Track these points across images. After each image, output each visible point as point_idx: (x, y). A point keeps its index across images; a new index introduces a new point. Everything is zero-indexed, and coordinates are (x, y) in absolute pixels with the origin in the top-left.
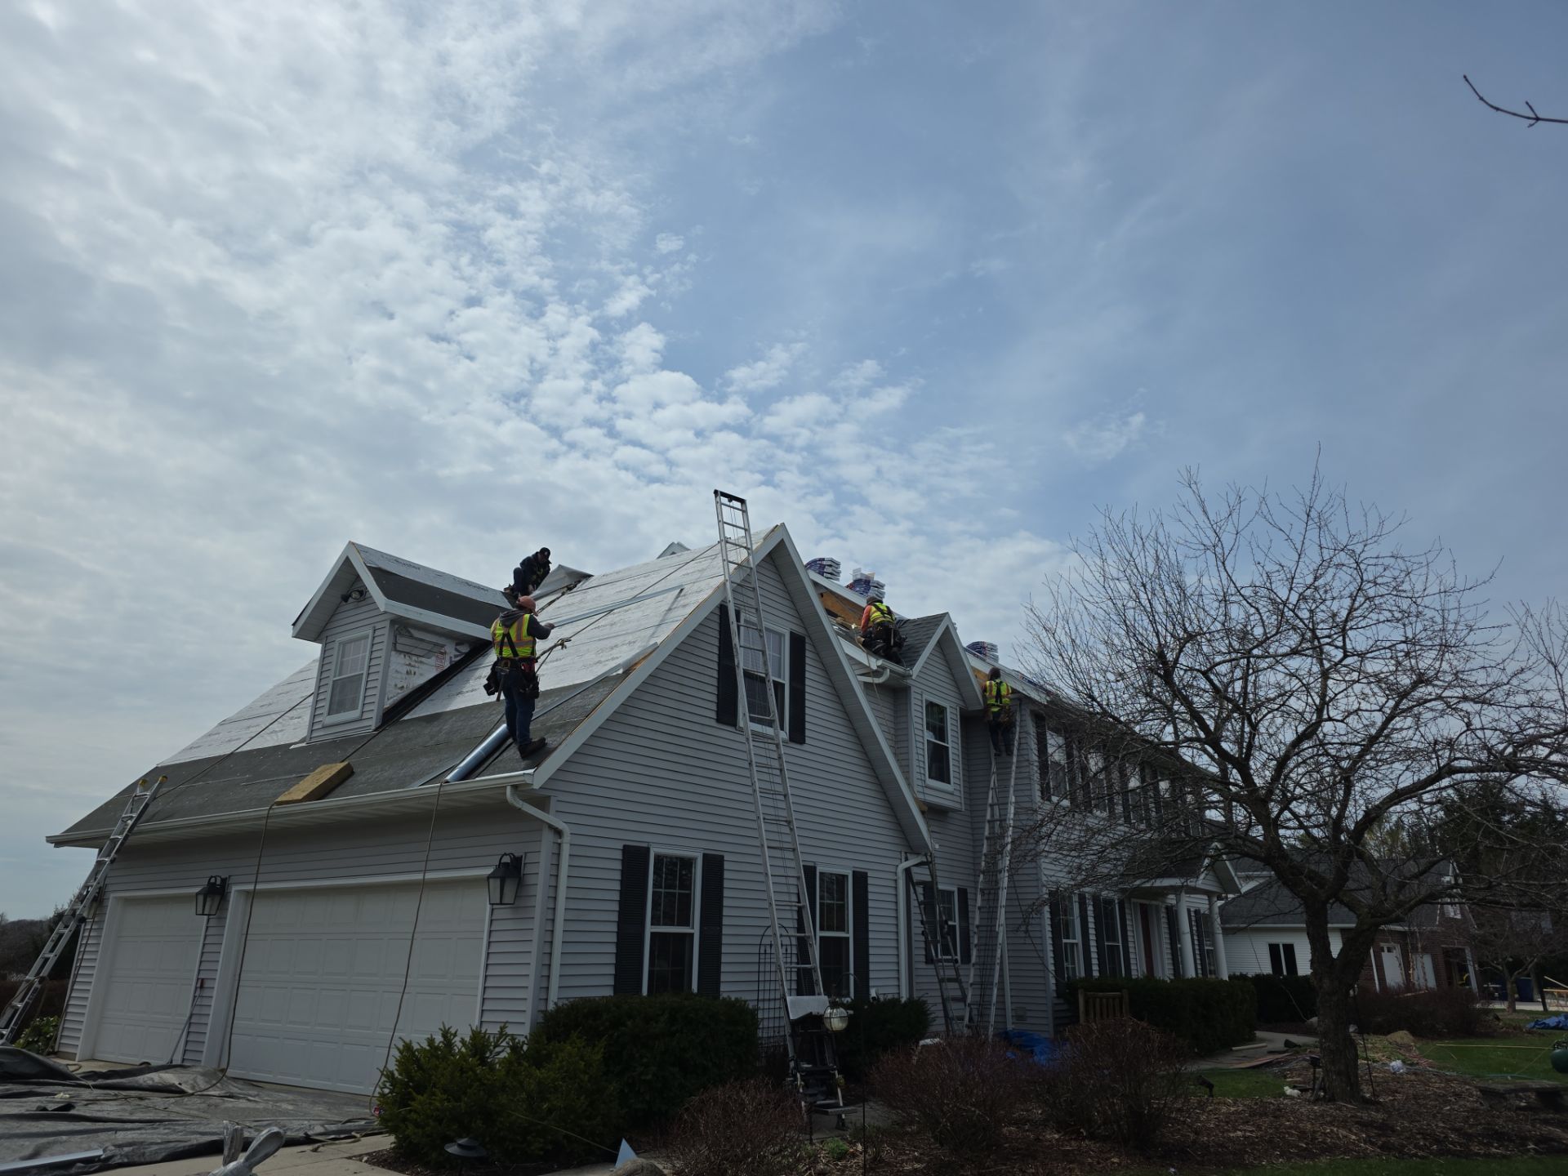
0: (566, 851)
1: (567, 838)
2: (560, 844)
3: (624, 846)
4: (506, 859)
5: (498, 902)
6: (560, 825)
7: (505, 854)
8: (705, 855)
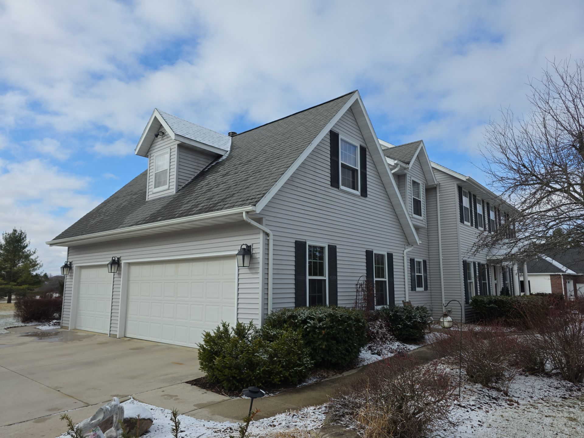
0: (271, 243)
1: (271, 238)
2: (268, 240)
3: (296, 241)
4: (244, 247)
5: (242, 266)
6: (268, 231)
7: (244, 244)
8: (329, 245)
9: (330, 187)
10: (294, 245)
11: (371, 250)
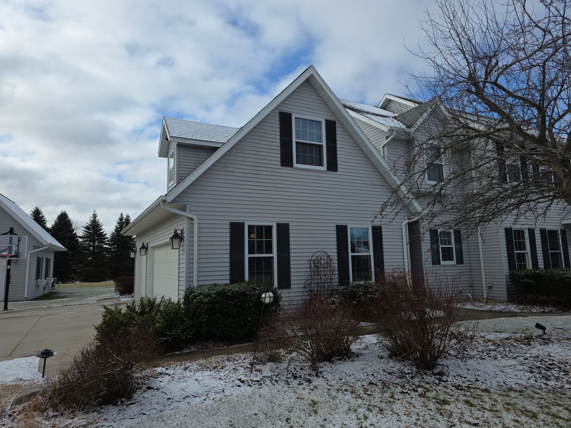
0: (196, 226)
1: (196, 221)
2: (192, 223)
3: (231, 223)
4: (176, 231)
5: (172, 248)
6: (191, 216)
8: (278, 224)
9: (280, 167)
10: (228, 226)
11: (345, 224)
